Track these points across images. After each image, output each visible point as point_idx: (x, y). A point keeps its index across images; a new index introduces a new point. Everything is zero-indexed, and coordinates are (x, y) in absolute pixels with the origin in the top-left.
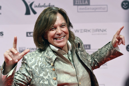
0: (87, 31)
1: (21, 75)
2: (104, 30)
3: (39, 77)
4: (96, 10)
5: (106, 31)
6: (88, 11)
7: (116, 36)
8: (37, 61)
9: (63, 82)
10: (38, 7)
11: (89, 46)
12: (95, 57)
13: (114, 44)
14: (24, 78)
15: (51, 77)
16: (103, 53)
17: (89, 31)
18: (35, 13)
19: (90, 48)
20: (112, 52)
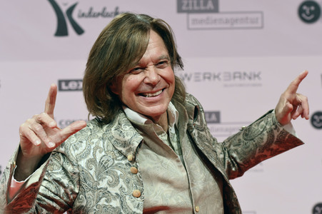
0: (212, 78)
1: (50, 184)
2: (255, 76)
3: (98, 189)
4: (235, 26)
5: (259, 78)
6: (214, 26)
7: (288, 95)
8: (92, 147)
9: (157, 202)
10: (86, 17)
11: (218, 114)
12: (232, 147)
13: (281, 116)
14: (60, 190)
15: (126, 190)
16: (253, 139)
17: (216, 77)
18: (79, 31)
19: (218, 121)
20: (276, 137)
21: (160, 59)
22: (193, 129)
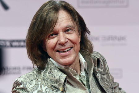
21: (67, 27)
22: (97, 73)
